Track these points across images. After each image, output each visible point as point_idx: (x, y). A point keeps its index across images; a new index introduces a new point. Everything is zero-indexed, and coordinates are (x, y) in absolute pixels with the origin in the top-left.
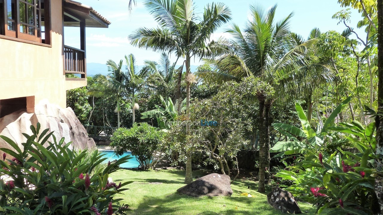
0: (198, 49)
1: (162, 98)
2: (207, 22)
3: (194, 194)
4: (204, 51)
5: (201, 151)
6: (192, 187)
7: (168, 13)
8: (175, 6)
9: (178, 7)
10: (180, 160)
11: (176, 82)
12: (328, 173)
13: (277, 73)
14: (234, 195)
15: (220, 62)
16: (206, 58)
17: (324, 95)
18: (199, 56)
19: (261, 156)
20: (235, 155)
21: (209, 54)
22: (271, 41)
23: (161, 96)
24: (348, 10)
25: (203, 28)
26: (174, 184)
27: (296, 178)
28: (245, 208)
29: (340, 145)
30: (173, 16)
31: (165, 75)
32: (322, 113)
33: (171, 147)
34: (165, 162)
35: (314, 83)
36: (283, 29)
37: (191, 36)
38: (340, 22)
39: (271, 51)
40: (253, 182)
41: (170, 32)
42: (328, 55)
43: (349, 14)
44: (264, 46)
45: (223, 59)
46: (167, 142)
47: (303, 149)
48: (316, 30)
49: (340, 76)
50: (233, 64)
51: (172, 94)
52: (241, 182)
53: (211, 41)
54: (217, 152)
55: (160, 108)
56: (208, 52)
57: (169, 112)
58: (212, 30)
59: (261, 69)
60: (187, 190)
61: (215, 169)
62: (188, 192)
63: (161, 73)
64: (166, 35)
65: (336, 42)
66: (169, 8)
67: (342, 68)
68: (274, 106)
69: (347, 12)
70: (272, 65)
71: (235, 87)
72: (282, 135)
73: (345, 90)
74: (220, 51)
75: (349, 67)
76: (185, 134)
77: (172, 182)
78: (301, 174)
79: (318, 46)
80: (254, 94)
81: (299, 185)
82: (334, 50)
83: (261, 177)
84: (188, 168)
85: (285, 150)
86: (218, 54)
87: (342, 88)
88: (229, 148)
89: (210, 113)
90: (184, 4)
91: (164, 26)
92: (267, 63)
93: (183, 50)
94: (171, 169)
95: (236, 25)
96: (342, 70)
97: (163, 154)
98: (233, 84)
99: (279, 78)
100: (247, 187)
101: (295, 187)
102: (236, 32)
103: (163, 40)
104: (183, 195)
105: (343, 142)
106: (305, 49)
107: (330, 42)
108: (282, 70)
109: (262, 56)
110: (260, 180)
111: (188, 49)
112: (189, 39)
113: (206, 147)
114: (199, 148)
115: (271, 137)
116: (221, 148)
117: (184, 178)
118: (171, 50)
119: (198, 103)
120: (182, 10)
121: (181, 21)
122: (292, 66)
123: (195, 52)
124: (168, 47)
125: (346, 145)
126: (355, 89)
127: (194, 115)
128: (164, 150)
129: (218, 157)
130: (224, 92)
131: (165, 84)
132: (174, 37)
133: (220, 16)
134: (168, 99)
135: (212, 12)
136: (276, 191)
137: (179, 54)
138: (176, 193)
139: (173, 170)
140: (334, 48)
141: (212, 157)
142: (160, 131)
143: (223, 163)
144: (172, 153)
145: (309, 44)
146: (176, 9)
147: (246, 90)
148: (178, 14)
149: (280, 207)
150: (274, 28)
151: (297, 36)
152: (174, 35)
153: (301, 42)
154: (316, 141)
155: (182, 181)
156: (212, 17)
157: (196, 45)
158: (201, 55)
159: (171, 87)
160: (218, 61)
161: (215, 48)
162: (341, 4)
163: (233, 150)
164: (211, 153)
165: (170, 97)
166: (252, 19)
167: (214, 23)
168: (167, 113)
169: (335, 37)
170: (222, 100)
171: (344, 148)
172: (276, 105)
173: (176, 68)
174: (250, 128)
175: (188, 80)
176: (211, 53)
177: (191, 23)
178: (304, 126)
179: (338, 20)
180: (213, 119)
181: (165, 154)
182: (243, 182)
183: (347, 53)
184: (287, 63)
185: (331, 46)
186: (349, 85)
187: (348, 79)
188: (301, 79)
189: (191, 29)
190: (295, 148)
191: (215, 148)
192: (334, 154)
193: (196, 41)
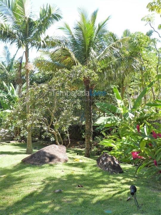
0: (35, 42)
1: (5, 84)
2: (43, 19)
3: (36, 163)
4: (40, 44)
5: (39, 126)
6: (35, 157)
7: (9, 10)
8: (15, 4)
9: (18, 5)
10: (22, 135)
11: (17, 71)
12: (145, 140)
13: (99, 64)
14: (70, 161)
15: (54, 53)
16: (42, 50)
17: (131, 82)
18: (37, 48)
19: (86, 129)
20: (67, 129)
21: (44, 47)
22: (94, 38)
23: (4, 82)
24: (153, 15)
25: (40, 25)
26: (18, 155)
27: (115, 144)
28: (80, 172)
29: (146, 118)
30: (13, 13)
31: (7, 65)
32: (130, 95)
33: (14, 124)
34: (8, 137)
35: (126, 72)
36: (103, 28)
37: (30, 30)
38: (147, 24)
39: (94, 45)
40: (80, 149)
41: (11, 26)
42: (137, 50)
43: (153, 18)
44: (89, 41)
45: (57, 50)
46: (10, 120)
47: (119, 122)
48: (127, 30)
49: (145, 66)
50: (64, 56)
51: (13, 81)
52: (71, 150)
53: (46, 36)
54: (52, 127)
55: (3, 92)
56: (44, 45)
57: (11, 95)
58: (47, 26)
59: (86, 60)
60: (30, 160)
61: (51, 141)
62: (31, 161)
63: (3, 63)
64: (8, 29)
65: (142, 40)
66: (10, 6)
67: (146, 60)
68: (95, 89)
69: (152, 16)
70: (95, 57)
71: (66, 74)
72: (101, 113)
73: (149, 77)
74: (53, 45)
75: (151, 60)
76: (26, 113)
77: (16, 153)
78: (119, 142)
79: (129, 42)
80: (82, 80)
81: (118, 150)
82: (141, 46)
83: (87, 145)
84: (28, 141)
85: (105, 123)
86: (52, 47)
87: (147, 76)
88: (62, 124)
89: (46, 95)
90: (23, 3)
91: (6, 21)
92: (91, 55)
93: (23, 43)
94: (14, 143)
95: (67, 23)
96: (146, 61)
97: (6, 130)
98: (65, 71)
99: (100, 67)
100: (76, 154)
101: (115, 151)
102: (66, 29)
103: (5, 33)
104: (27, 164)
105: (148, 116)
106: (120, 45)
107: (138, 40)
108: (102, 61)
109: (87, 49)
110: (86, 148)
111: (27, 42)
112: (28, 33)
113: (43, 123)
114: (38, 124)
115: (93, 114)
116: (56, 124)
117: (26, 150)
118: (12, 42)
119: (37, 87)
120: (22, 8)
121: (20, 17)
122: (110, 58)
123: (33, 45)
124: (10, 39)
125: (150, 118)
126: (157, 76)
127: (33, 97)
128: (7, 127)
129: (53, 131)
130: (58, 78)
131: (7, 72)
132: (15, 31)
133: (53, 15)
134: (10, 85)
135: (47, 11)
136: (103, 157)
137: (20, 46)
138: (21, 163)
139: (15, 143)
140: (141, 45)
141: (48, 131)
142: (3, 111)
143: (57, 136)
144: (14, 129)
145: (123, 41)
146: (16, 7)
147: (76, 76)
148: (18, 11)
149: (107, 169)
150: (96, 27)
151: (113, 35)
152: (14, 29)
153: (117, 39)
154: (129, 116)
155: (24, 152)
156: (47, 15)
157: (33, 38)
158: (38, 47)
159: (12, 75)
160: (52, 53)
161: (49, 42)
162: (148, 9)
163: (65, 125)
164: (47, 128)
165: (12, 83)
166: (79, 19)
167: (48, 21)
168: (9, 96)
169: (142, 36)
170: (57, 84)
171: (148, 120)
172: (97, 89)
173: (16, 59)
174: (79, 107)
175: (28, 68)
176: (46, 46)
177: (29, 19)
178: (120, 104)
179: (145, 22)
180: (48, 100)
181: (8, 130)
182: (73, 150)
183: (150, 49)
184: (107, 56)
185: (139, 43)
186: (152, 73)
187: (151, 68)
188: (117, 68)
189: (29, 25)
190: (113, 122)
191: (51, 124)
192: (142, 125)
193: (34, 35)
